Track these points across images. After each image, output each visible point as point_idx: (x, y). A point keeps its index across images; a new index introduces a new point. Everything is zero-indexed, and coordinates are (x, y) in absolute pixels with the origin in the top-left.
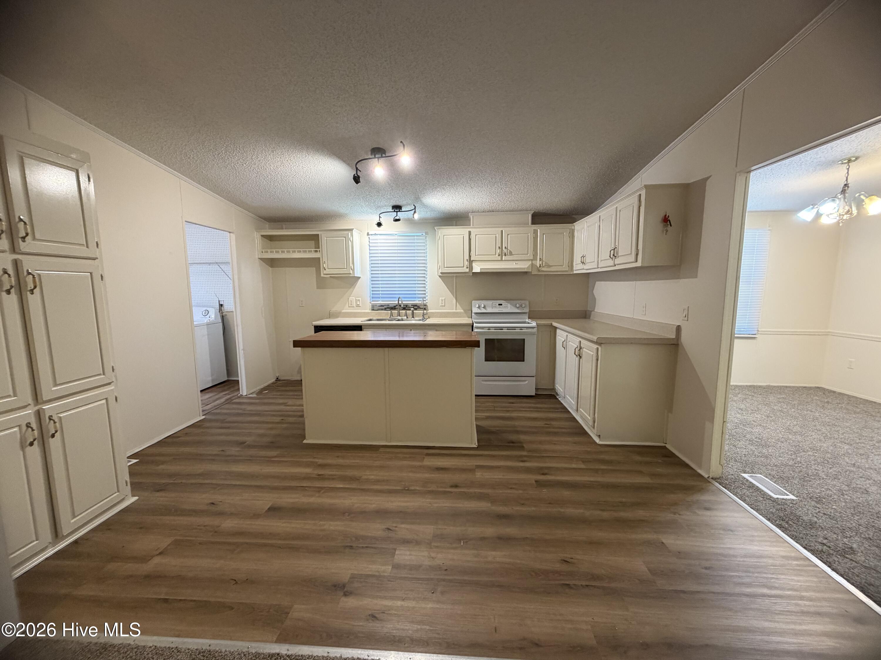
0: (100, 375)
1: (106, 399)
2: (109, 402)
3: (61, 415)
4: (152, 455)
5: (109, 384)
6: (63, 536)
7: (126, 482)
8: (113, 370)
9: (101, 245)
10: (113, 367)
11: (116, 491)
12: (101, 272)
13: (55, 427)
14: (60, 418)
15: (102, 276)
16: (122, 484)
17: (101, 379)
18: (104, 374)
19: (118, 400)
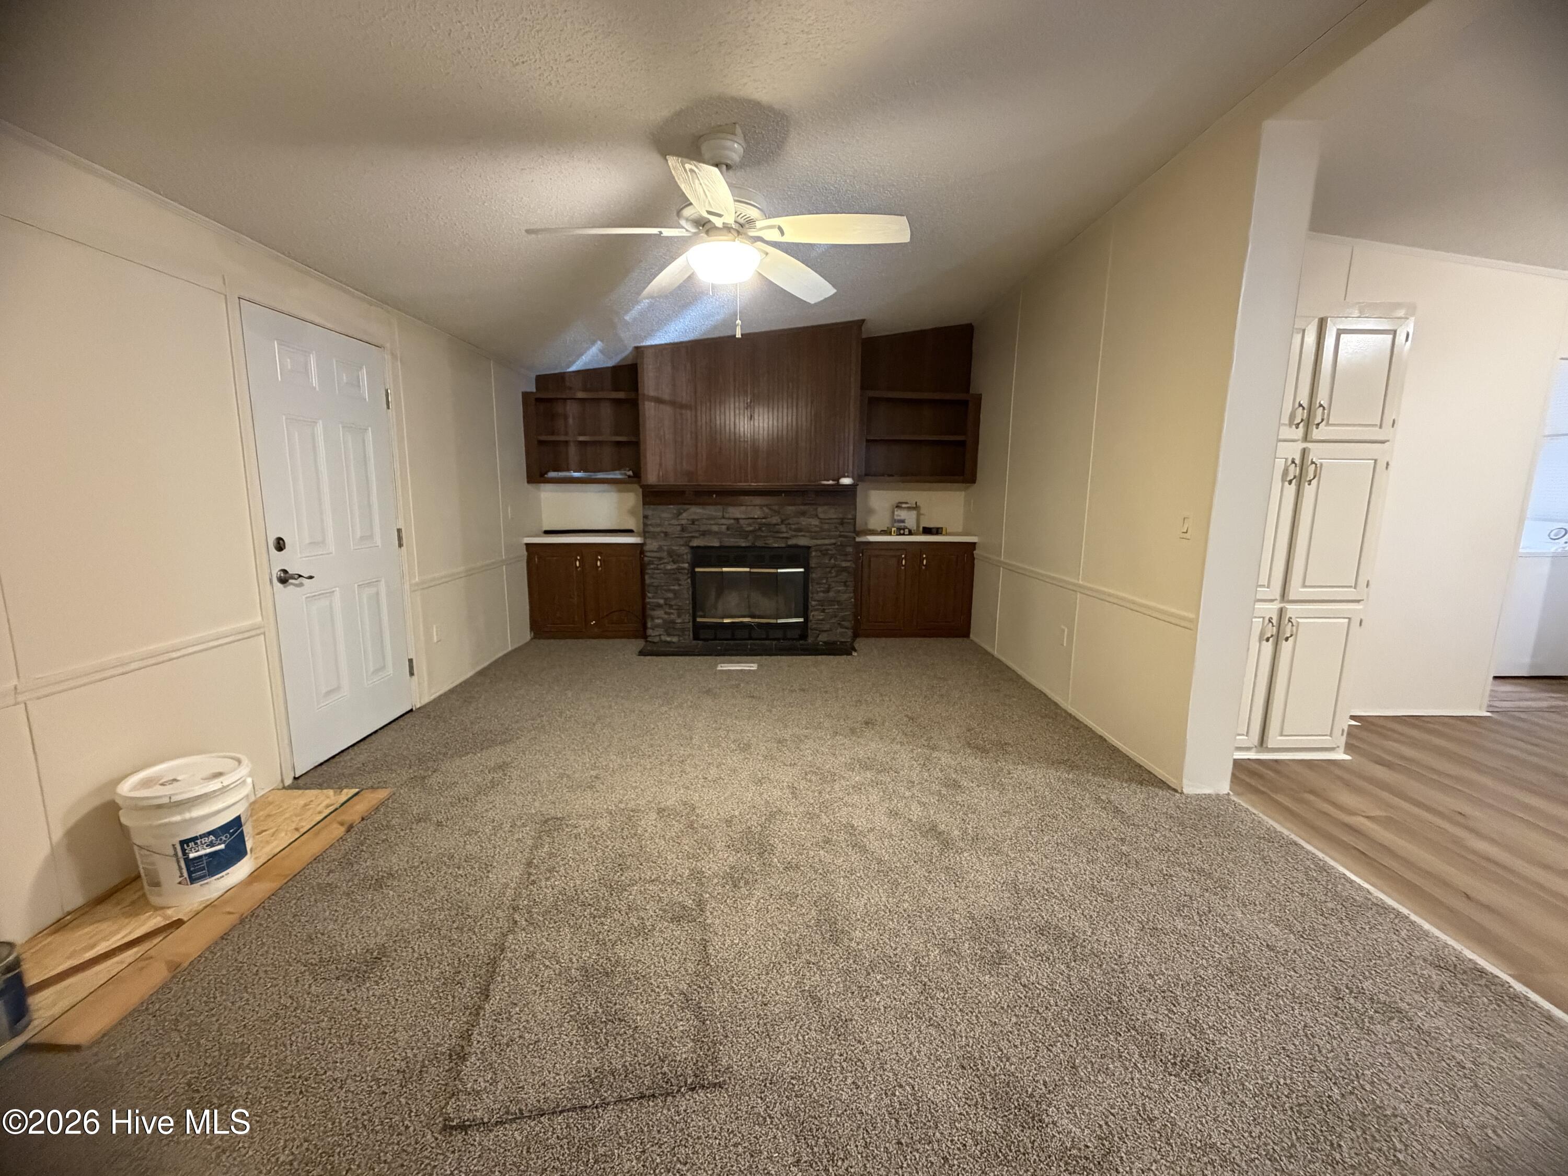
0: (1351, 587)
1: (1349, 619)
2: (1352, 624)
3: (1299, 620)
4: (1383, 727)
5: (1358, 601)
6: (1267, 747)
7: (1343, 731)
8: (1367, 586)
9: (1399, 424)
10: (1368, 582)
11: (1329, 733)
12: (1387, 459)
13: (1292, 631)
14: (1298, 623)
15: (1388, 464)
16: (1337, 732)
17: (1350, 593)
18: (1355, 588)
19: (1363, 624)
